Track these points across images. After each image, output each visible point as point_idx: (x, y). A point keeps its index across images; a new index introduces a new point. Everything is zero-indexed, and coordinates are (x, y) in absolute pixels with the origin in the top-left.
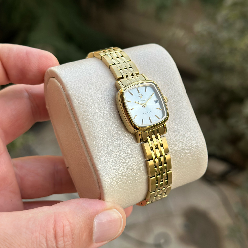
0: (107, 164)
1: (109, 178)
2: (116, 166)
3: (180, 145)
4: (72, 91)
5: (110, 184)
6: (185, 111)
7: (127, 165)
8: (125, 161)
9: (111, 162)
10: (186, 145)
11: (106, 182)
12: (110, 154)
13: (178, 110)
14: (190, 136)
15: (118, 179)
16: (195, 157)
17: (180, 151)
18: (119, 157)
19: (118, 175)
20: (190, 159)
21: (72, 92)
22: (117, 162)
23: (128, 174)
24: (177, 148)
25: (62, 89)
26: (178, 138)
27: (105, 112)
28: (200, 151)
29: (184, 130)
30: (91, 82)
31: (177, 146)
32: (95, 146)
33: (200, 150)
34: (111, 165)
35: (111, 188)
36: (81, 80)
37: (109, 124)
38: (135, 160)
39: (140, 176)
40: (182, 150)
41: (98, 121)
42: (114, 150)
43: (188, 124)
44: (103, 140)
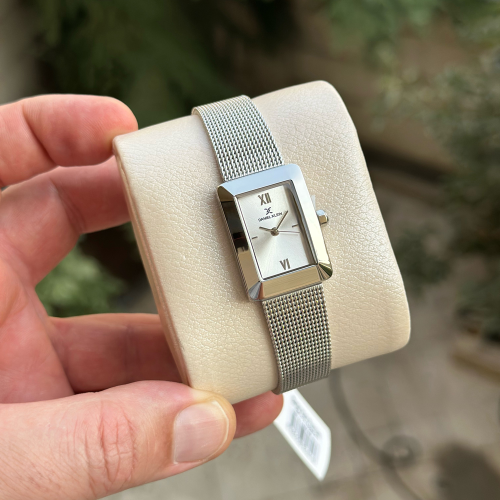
6: (365, 226)
13: (350, 225)
30: (177, 172)
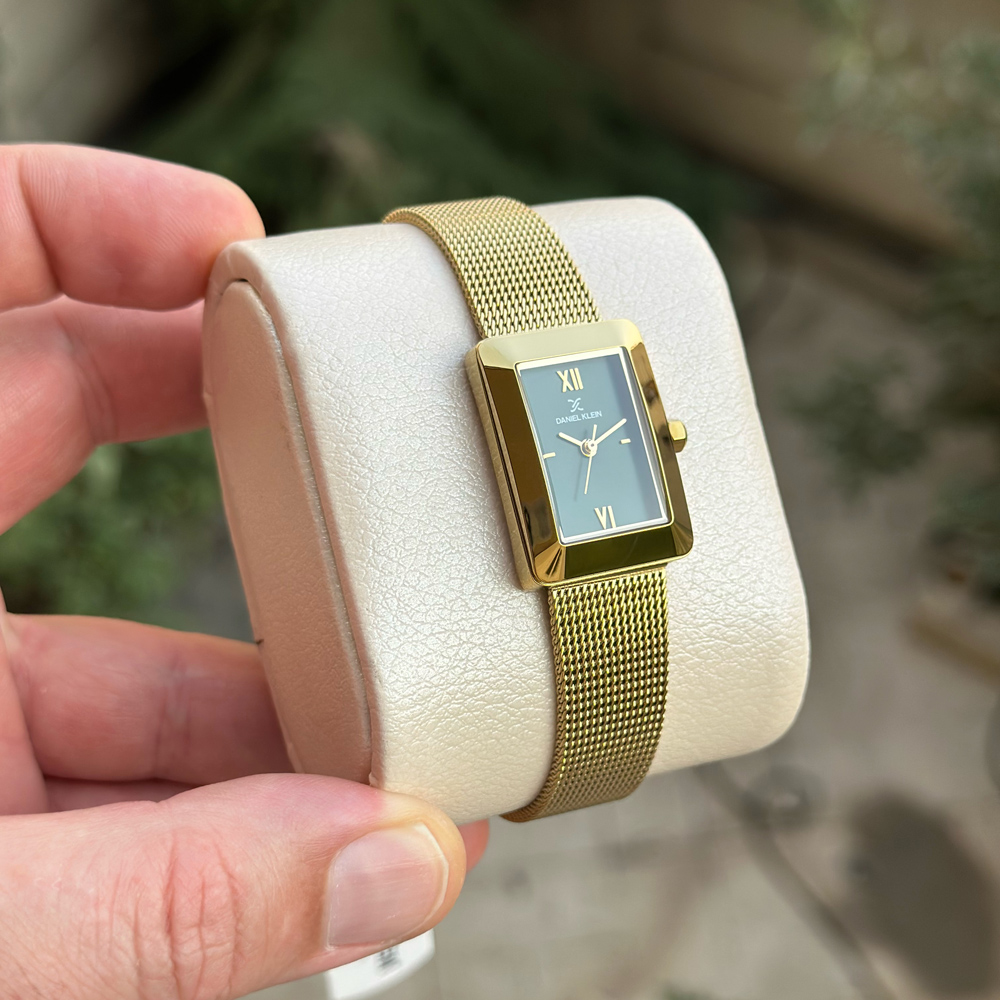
0: (410, 640)
1: (410, 695)
2: (444, 654)
3: (705, 604)
4: (309, 340)
5: (411, 719)
7: (489, 656)
8: (481, 640)
9: (428, 637)
10: (726, 609)
11: (396, 711)
12: (425, 605)
14: (749, 577)
15: (445, 703)
16: (759, 659)
17: (702, 626)
18: (460, 620)
19: (446, 688)
20: (740, 664)
21: (309, 346)
22: (448, 637)
23: (487, 690)
24: (694, 614)
25: (272, 327)
26: (700, 575)
27: (425, 438)
28: (782, 636)
29: (726, 550)
31: (691, 607)
32: (372, 566)
33: (782, 633)
34: (425, 644)
35: (414, 737)
36: (349, 303)
37: (436, 485)
38: (523, 641)
39: (535, 707)
40: (711, 625)
41: (396, 469)
42: (441, 589)
43: (747, 528)
44: (407, 548)
